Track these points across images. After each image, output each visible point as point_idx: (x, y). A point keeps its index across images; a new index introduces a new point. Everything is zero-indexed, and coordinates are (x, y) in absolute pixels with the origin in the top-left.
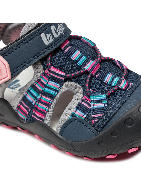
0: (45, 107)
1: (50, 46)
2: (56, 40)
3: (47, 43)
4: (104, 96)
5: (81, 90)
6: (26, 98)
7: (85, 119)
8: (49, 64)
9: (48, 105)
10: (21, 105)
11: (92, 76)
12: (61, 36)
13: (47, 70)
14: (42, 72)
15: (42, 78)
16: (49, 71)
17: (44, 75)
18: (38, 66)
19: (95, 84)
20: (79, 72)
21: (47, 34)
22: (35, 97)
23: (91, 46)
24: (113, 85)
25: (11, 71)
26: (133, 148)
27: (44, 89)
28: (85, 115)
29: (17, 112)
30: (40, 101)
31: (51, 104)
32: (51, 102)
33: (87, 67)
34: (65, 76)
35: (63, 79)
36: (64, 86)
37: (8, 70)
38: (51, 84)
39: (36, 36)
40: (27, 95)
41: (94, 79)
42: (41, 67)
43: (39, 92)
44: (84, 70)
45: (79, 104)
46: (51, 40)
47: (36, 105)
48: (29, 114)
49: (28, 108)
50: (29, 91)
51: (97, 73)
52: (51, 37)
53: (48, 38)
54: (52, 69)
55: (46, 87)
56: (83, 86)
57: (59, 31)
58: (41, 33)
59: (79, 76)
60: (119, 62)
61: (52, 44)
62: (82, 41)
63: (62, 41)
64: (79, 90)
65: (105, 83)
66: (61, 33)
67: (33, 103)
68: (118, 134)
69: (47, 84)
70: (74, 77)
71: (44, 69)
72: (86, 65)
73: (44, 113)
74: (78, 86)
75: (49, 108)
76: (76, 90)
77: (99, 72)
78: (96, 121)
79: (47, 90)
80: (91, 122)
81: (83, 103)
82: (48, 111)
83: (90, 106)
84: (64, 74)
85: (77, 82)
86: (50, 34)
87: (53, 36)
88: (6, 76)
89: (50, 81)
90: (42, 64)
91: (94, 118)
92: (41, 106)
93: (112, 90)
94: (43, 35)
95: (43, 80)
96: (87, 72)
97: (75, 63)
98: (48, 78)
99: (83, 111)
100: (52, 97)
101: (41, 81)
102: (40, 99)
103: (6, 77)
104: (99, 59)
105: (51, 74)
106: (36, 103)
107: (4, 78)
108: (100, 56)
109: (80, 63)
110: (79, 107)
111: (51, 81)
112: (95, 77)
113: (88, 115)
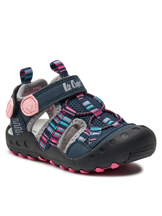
0: (59, 134)
1: (68, 93)
2: (73, 90)
3: (66, 90)
4: (100, 129)
5: (86, 125)
6: (47, 130)
7: (84, 142)
8: (66, 104)
9: (61, 133)
10: (43, 137)
11: (95, 117)
12: (78, 88)
13: (64, 109)
14: (61, 110)
15: (60, 114)
16: (65, 109)
17: (61, 112)
18: (58, 106)
19: (96, 122)
20: (86, 113)
21: (67, 84)
22: (53, 129)
23: (100, 102)
24: (108, 124)
25: (39, 107)
26: (115, 163)
27: (60, 123)
28: (85, 139)
29: (40, 143)
30: (56, 131)
31: (63, 132)
32: (63, 131)
33: (92, 111)
34: (75, 113)
35: (74, 115)
36: (74, 120)
37: (37, 106)
38: (66, 118)
39: (60, 84)
40: (48, 127)
41: (96, 119)
42: (60, 106)
43: (56, 124)
44: (89, 112)
45: (83, 133)
46: (70, 89)
47: (53, 134)
48: (47, 142)
49: (47, 137)
50: (49, 124)
51: (99, 116)
52: (70, 87)
53: (68, 87)
54: (67, 108)
55: (62, 120)
56: (87, 123)
57: (77, 85)
58: (63, 83)
59: (86, 115)
60: (118, 115)
61: (70, 92)
62: (94, 99)
63: (78, 92)
64: (84, 125)
65: (103, 122)
66: (78, 86)
67: (51, 133)
68: (104, 150)
69: (63, 118)
70: (82, 116)
71: (62, 108)
72: (92, 110)
73: (57, 139)
74: (84, 122)
75: (61, 135)
76: (82, 125)
77: (101, 115)
78: (91, 143)
79: (62, 123)
80: (88, 144)
81: (85, 132)
82: (61, 137)
83: (89, 134)
84: (75, 112)
85: (83, 119)
86: (69, 85)
87: (71, 87)
88: (35, 110)
89: (64, 117)
90: (62, 105)
91: (90, 141)
92: (57, 134)
93: (107, 127)
94: (64, 84)
95: (60, 116)
96: (92, 114)
97: (85, 107)
98: (64, 114)
99: (84, 137)
100: (65, 128)
101: (59, 117)
102: (57, 129)
104: (102, 108)
105: (66, 111)
106: (53, 132)
107: (34, 112)
108: (103, 106)
109: (88, 108)
110: (82, 135)
111: (66, 117)
112: (97, 118)
113: (87, 140)
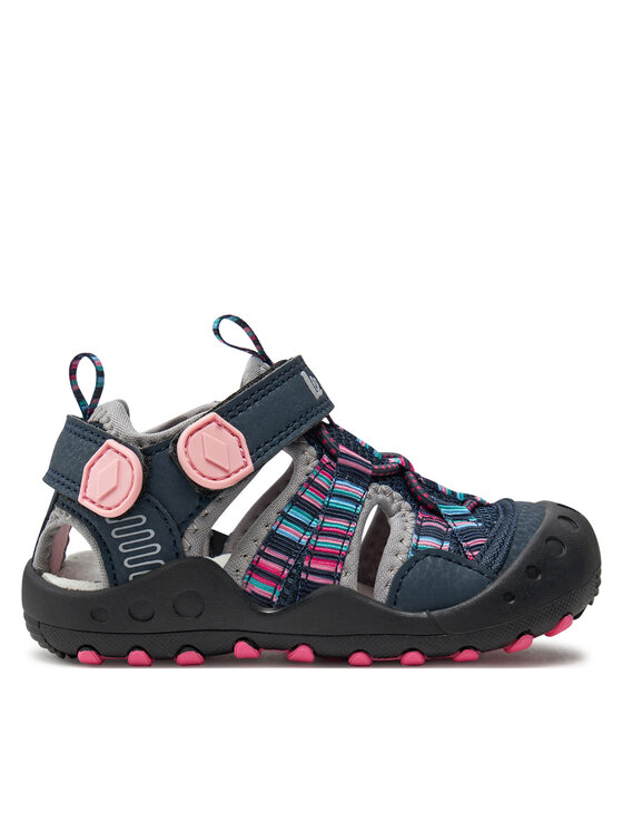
0: (339, 542)
3: (316, 394)
5: (406, 504)
6: (278, 535)
9: (345, 537)
10: (262, 560)
13: (325, 457)
14: (316, 462)
15: (317, 475)
16: (334, 456)
17: (321, 468)
18: (304, 447)
22: (306, 527)
27: (328, 502)
28: (447, 544)
29: (248, 584)
30: (320, 532)
31: (354, 532)
32: (351, 530)
35: (370, 471)
37: (247, 449)
38: (343, 486)
40: (278, 526)
42: (312, 451)
43: (313, 512)
45: (418, 527)
47: (312, 543)
48: (290, 574)
49: (287, 558)
50: (284, 515)
54: (343, 449)
55: (332, 495)
67: (303, 542)
68: (537, 573)
69: (333, 488)
70: (384, 477)
71: (319, 457)
73: (338, 558)
74: (395, 493)
75: (350, 543)
78: (475, 553)
79: (334, 502)
81: (427, 524)
82: (349, 550)
83: (445, 526)
84: (370, 463)
85: (392, 486)
88: (243, 464)
89: (338, 482)
91: (470, 549)
92: (326, 543)
95: (323, 481)
98: (333, 475)
99: (435, 537)
100: (351, 518)
101: (316, 483)
102: (321, 527)
103: (242, 468)
105: (342, 461)
106: (309, 540)
107: (236, 472)
110: (421, 532)
111: (342, 480)
113: (455, 544)
